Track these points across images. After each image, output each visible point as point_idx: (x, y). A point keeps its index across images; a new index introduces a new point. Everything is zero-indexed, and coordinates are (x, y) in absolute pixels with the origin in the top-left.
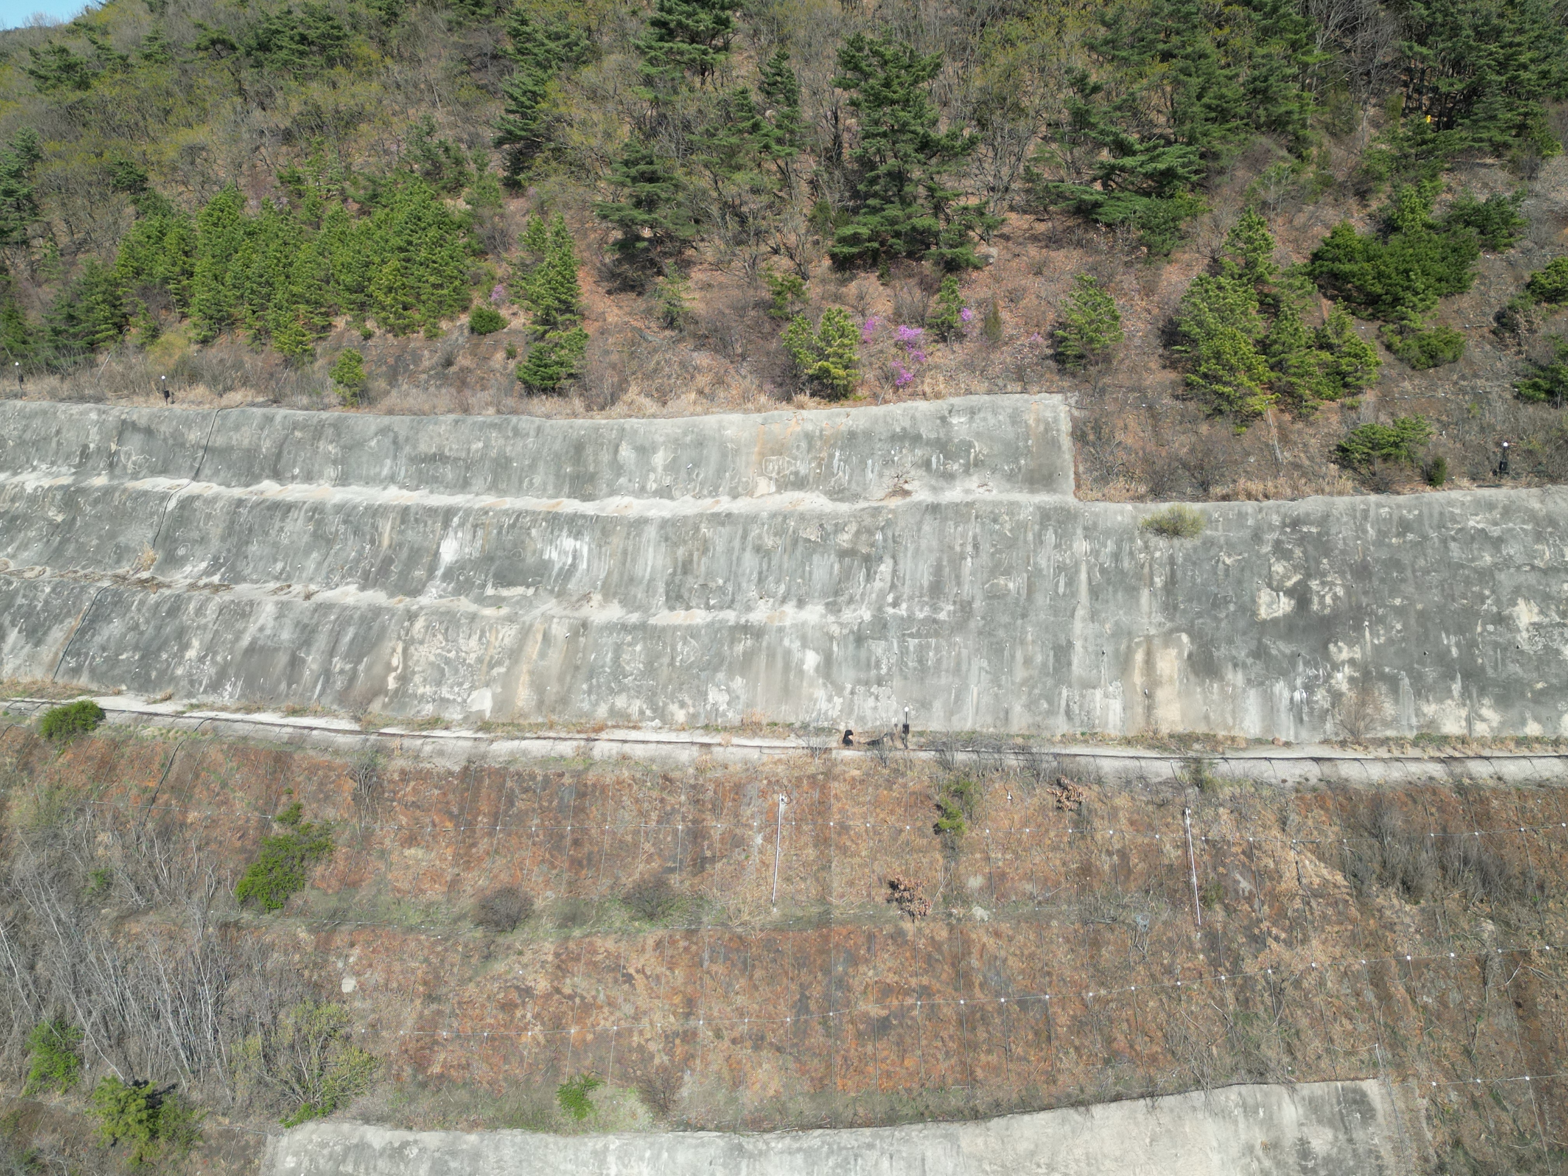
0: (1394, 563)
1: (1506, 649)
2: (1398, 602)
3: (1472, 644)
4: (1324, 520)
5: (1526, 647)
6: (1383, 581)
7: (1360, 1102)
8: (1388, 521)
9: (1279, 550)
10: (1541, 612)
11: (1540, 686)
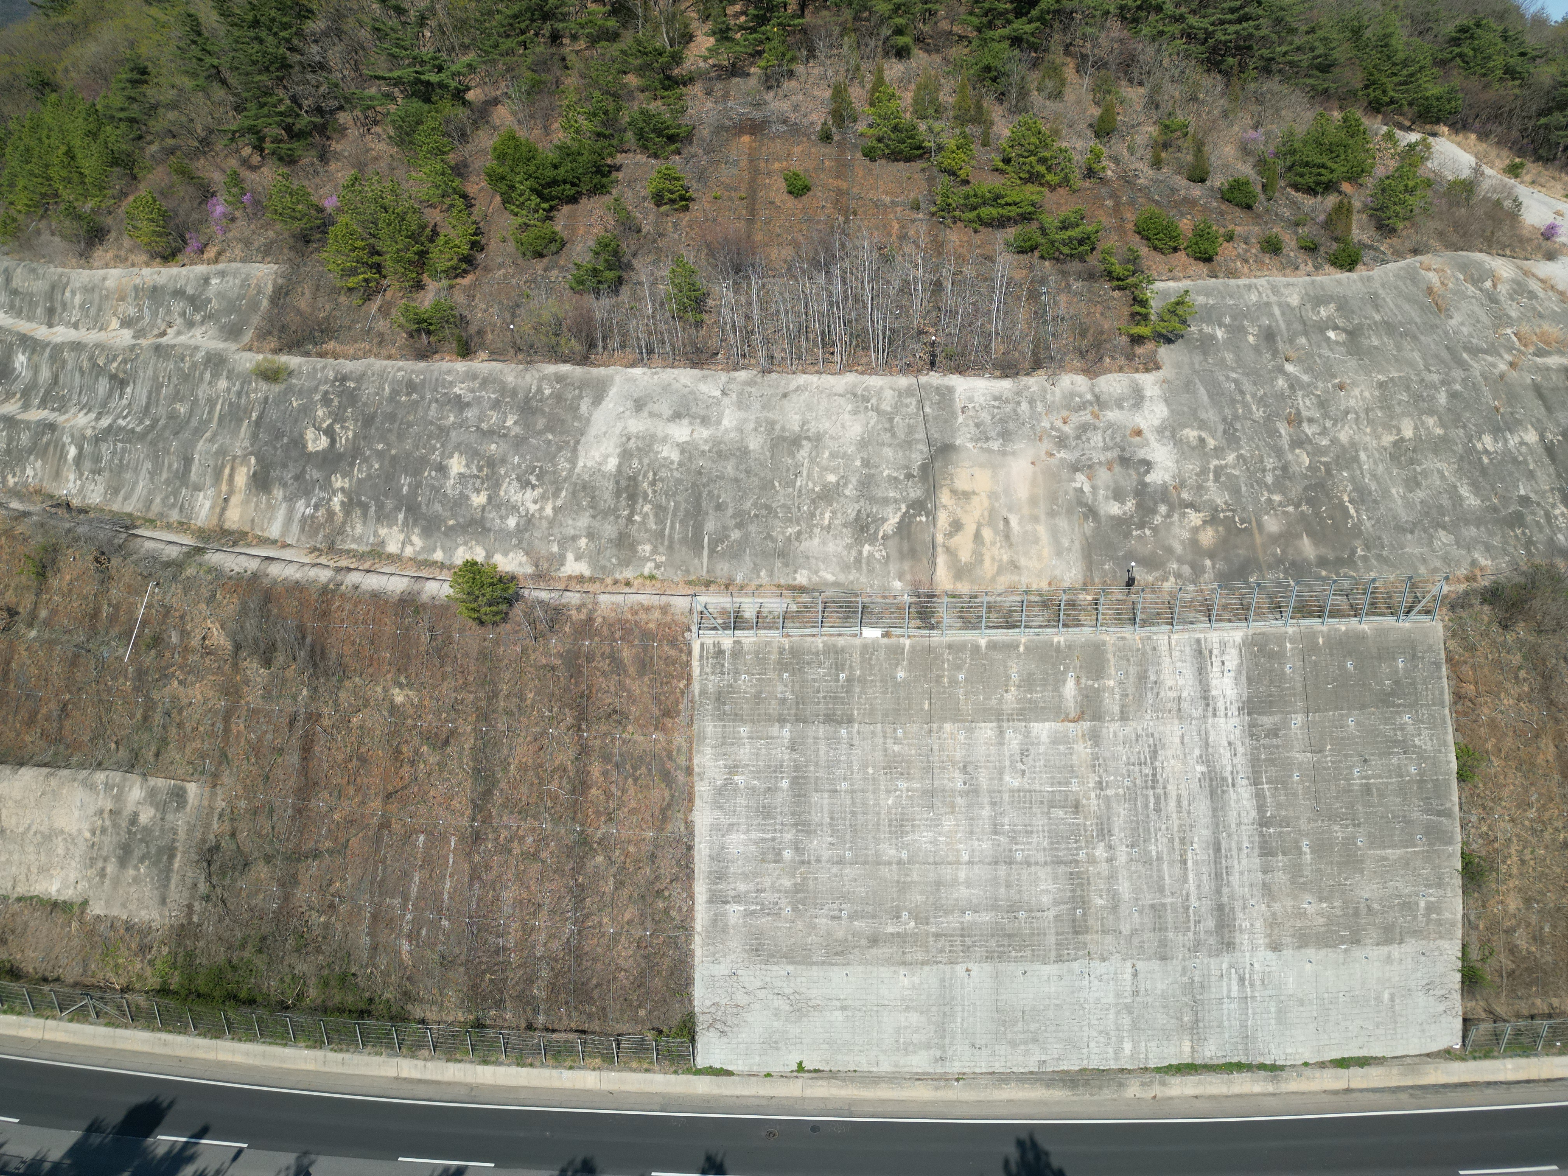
0: (392, 417)
1: (437, 492)
2: (380, 447)
3: (418, 485)
4: (360, 378)
5: (449, 491)
6: (377, 429)
7: (179, 796)
8: (400, 382)
9: (326, 401)
10: (467, 466)
11: (451, 522)
